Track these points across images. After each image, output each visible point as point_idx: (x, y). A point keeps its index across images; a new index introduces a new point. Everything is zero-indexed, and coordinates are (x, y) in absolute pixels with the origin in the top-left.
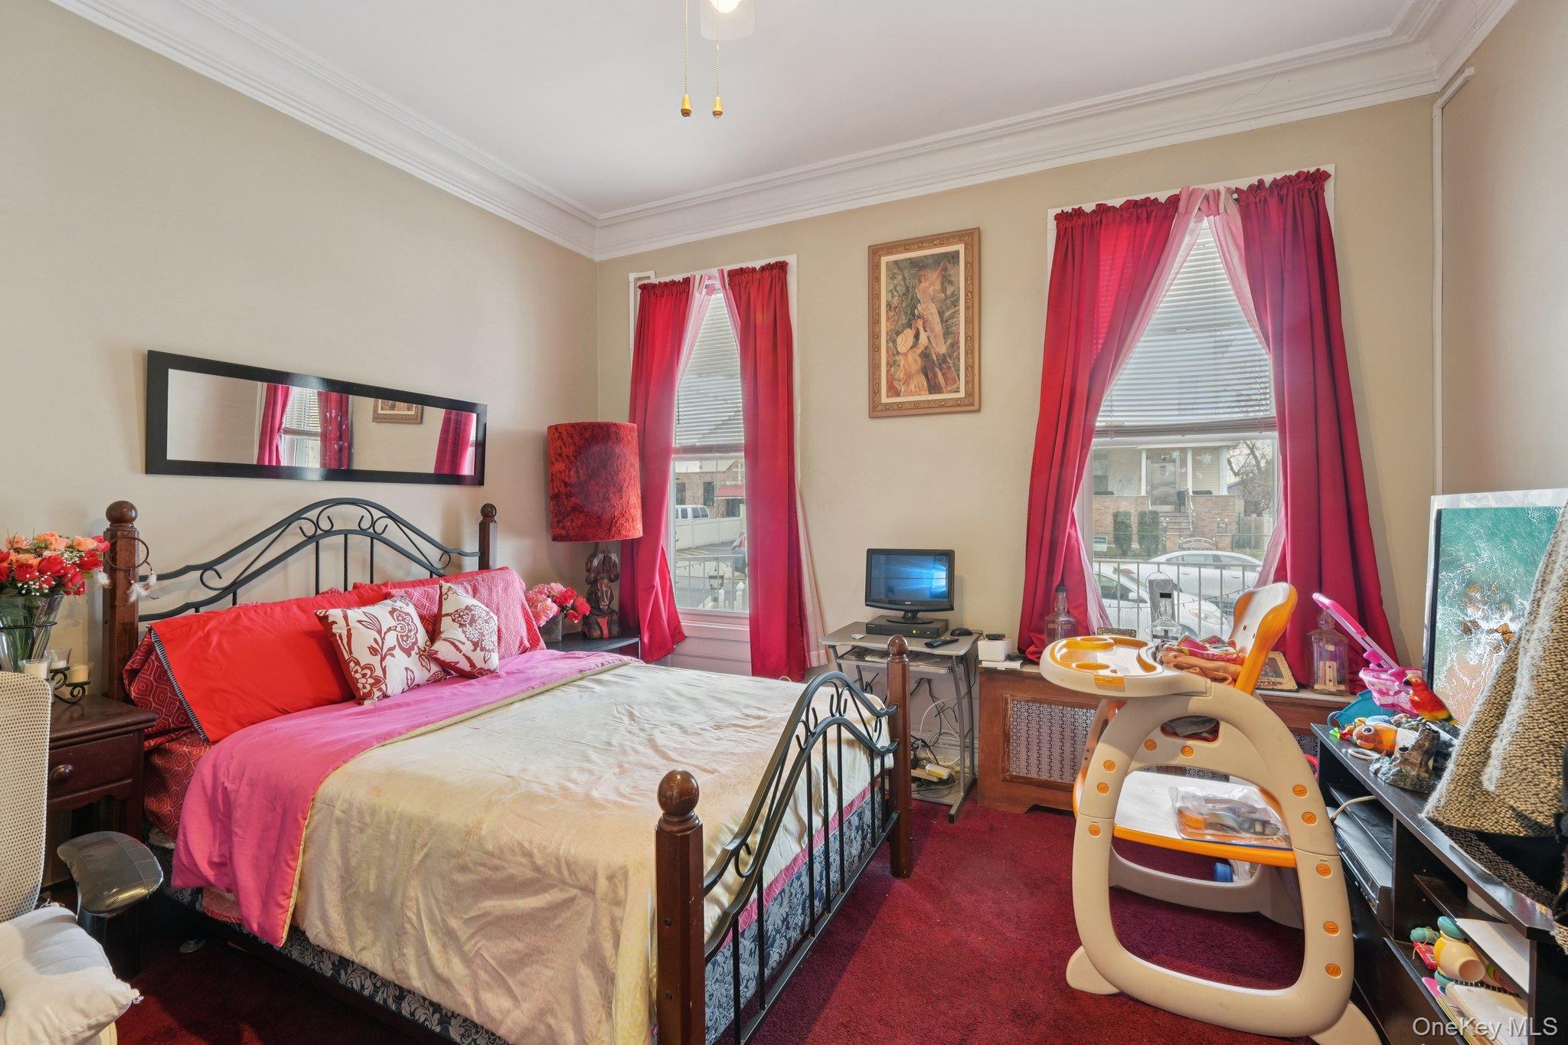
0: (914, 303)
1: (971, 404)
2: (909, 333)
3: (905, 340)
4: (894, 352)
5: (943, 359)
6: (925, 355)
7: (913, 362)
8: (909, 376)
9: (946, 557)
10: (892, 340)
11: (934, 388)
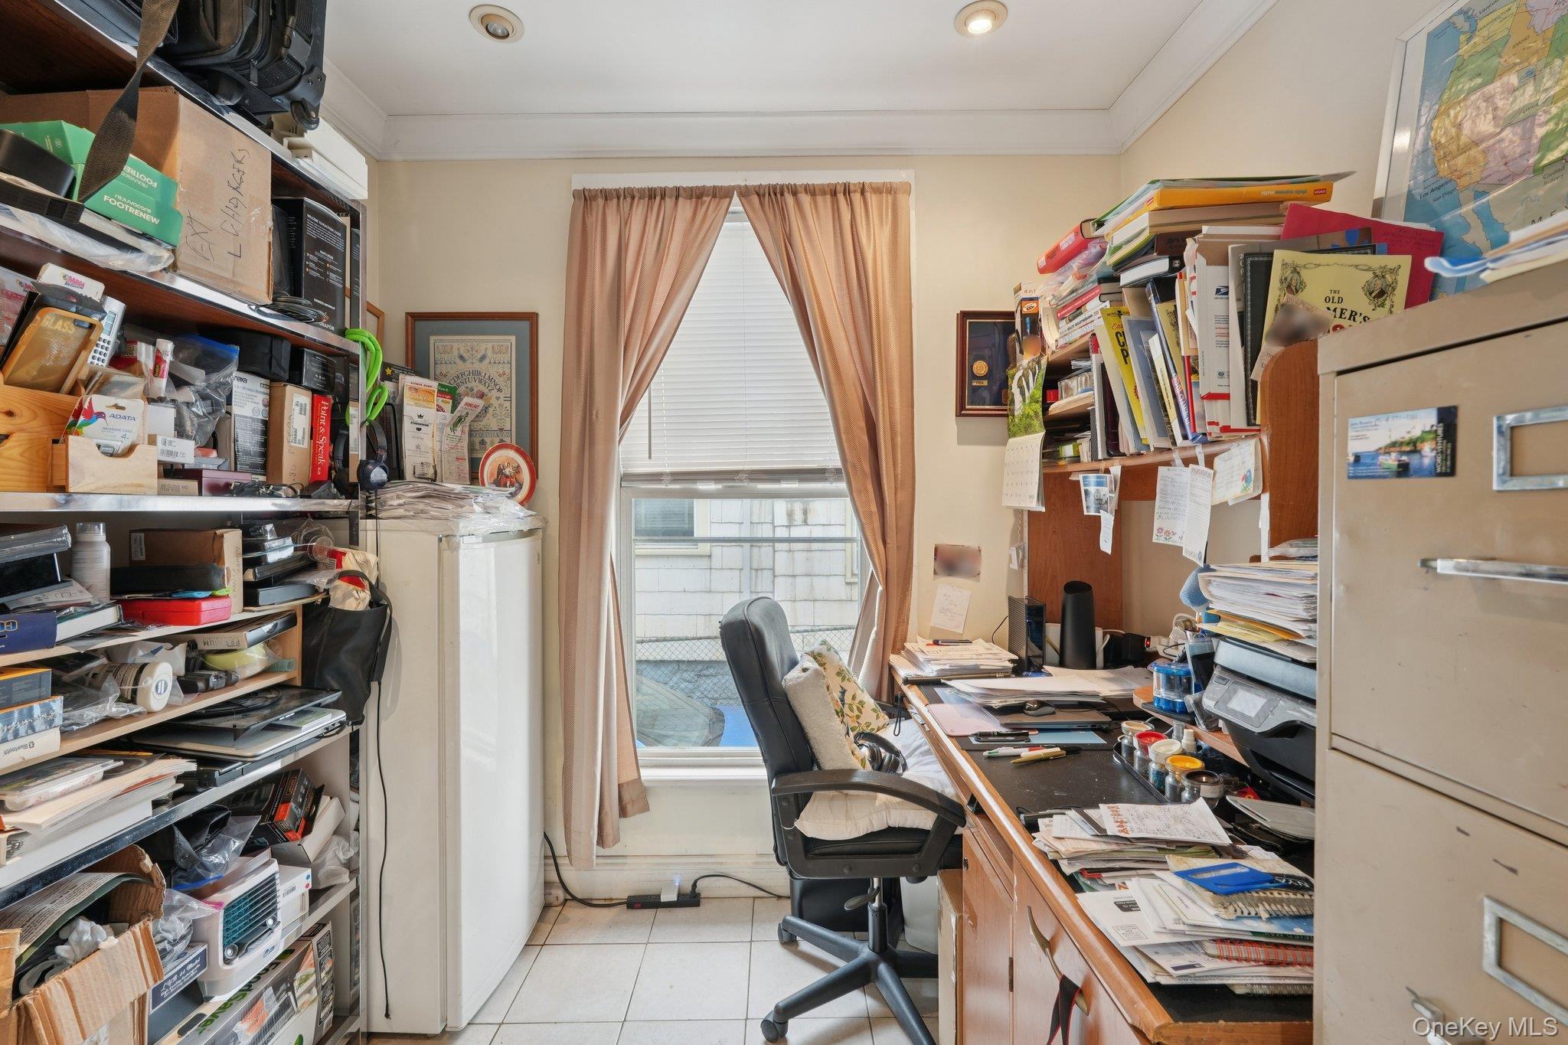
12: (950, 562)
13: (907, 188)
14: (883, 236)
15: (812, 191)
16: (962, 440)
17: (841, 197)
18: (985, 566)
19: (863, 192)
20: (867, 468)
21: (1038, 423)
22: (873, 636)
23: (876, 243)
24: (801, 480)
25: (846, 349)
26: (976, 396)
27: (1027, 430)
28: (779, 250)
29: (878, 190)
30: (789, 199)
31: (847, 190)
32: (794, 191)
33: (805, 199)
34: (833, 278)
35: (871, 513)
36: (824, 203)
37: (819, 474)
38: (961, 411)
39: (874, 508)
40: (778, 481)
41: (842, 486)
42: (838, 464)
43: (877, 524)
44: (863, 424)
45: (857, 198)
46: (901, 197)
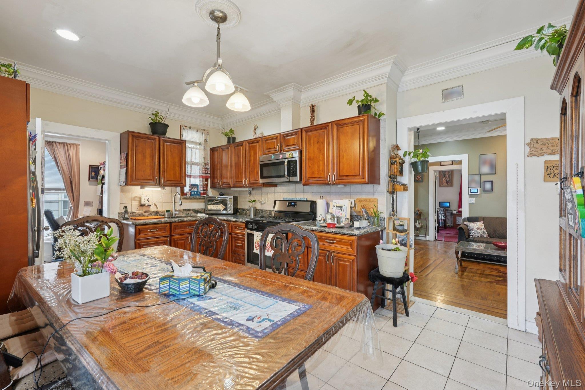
0: (445, 175)
1: (452, 186)
2: (444, 178)
3: (444, 179)
4: (442, 180)
5: (448, 181)
6: (446, 180)
7: (445, 181)
8: (444, 183)
9: (449, 203)
10: (442, 179)
11: (447, 184)
12: (87, 204)
13: (79, 145)
14: (74, 152)
15: (59, 143)
16: (89, 185)
17: (65, 145)
18: (94, 205)
19: (70, 144)
20: (70, 189)
21: (101, 183)
22: (71, 215)
23: (72, 153)
24: (55, 190)
25: (66, 169)
26: (93, 178)
27: (100, 184)
28: (52, 152)
29: (73, 144)
30: (54, 144)
31: (67, 144)
32: (55, 143)
33: (58, 144)
34: (63, 157)
35: (71, 196)
36: (62, 146)
37: (60, 189)
38: (89, 180)
39: (71, 195)
40: (50, 190)
41: (65, 191)
42: (64, 188)
43: (72, 198)
44: (69, 182)
45: (69, 145)
46: (78, 146)
